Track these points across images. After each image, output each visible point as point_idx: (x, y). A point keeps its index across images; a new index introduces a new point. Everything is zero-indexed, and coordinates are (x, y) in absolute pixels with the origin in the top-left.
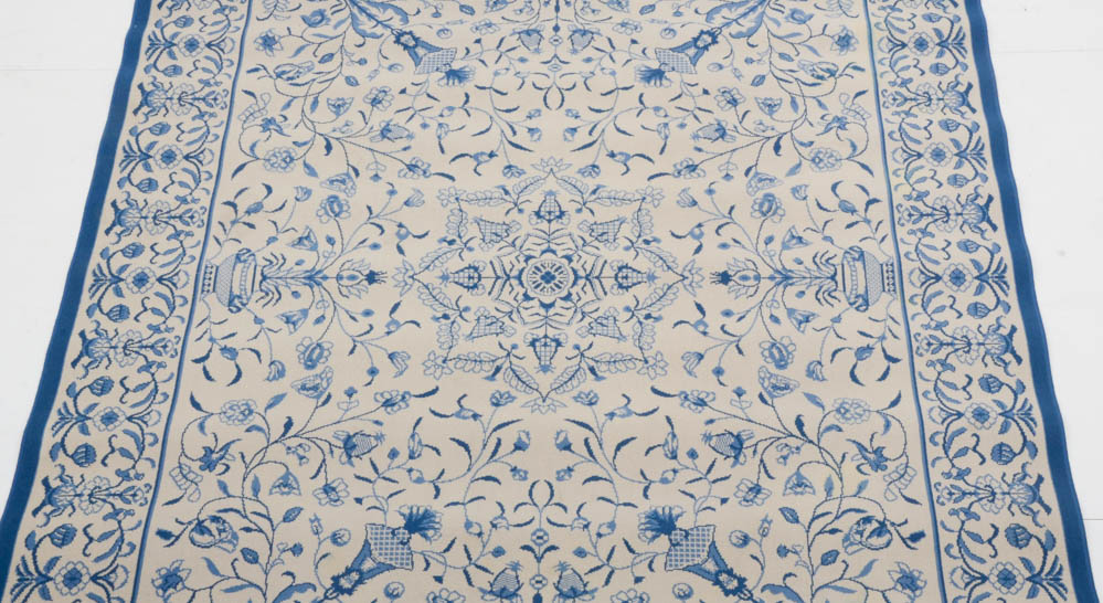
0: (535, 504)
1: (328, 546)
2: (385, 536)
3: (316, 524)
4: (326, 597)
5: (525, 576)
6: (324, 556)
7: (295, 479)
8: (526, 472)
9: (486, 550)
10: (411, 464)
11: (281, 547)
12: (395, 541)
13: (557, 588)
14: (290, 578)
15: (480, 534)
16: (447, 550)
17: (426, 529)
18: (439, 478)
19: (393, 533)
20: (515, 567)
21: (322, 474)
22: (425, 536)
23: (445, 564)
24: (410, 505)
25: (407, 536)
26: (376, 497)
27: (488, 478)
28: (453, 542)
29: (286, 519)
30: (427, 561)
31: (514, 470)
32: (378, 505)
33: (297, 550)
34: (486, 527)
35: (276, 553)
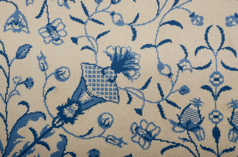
0: (211, 48)
1: (53, 81)
2: (96, 74)
3: (42, 61)
4: (54, 126)
5: (205, 111)
6: (51, 89)
7: (24, 17)
8: (202, 18)
9: (175, 89)
10: (114, 8)
11: (17, 80)
12: (105, 79)
13: (231, 123)
14: (25, 107)
15: (170, 75)
16: (145, 87)
17: (128, 69)
18: (135, 21)
19: (103, 72)
20: (197, 103)
21: (45, 14)
22: (127, 75)
23: (143, 99)
24: (114, 46)
25: (114, 75)
26: (88, 37)
27: (173, 23)
28: (149, 81)
29: (18, 56)
30: (129, 96)
31: (192, 15)
32: (90, 46)
33: (29, 83)
34: (175, 70)
35: (12, 86)
